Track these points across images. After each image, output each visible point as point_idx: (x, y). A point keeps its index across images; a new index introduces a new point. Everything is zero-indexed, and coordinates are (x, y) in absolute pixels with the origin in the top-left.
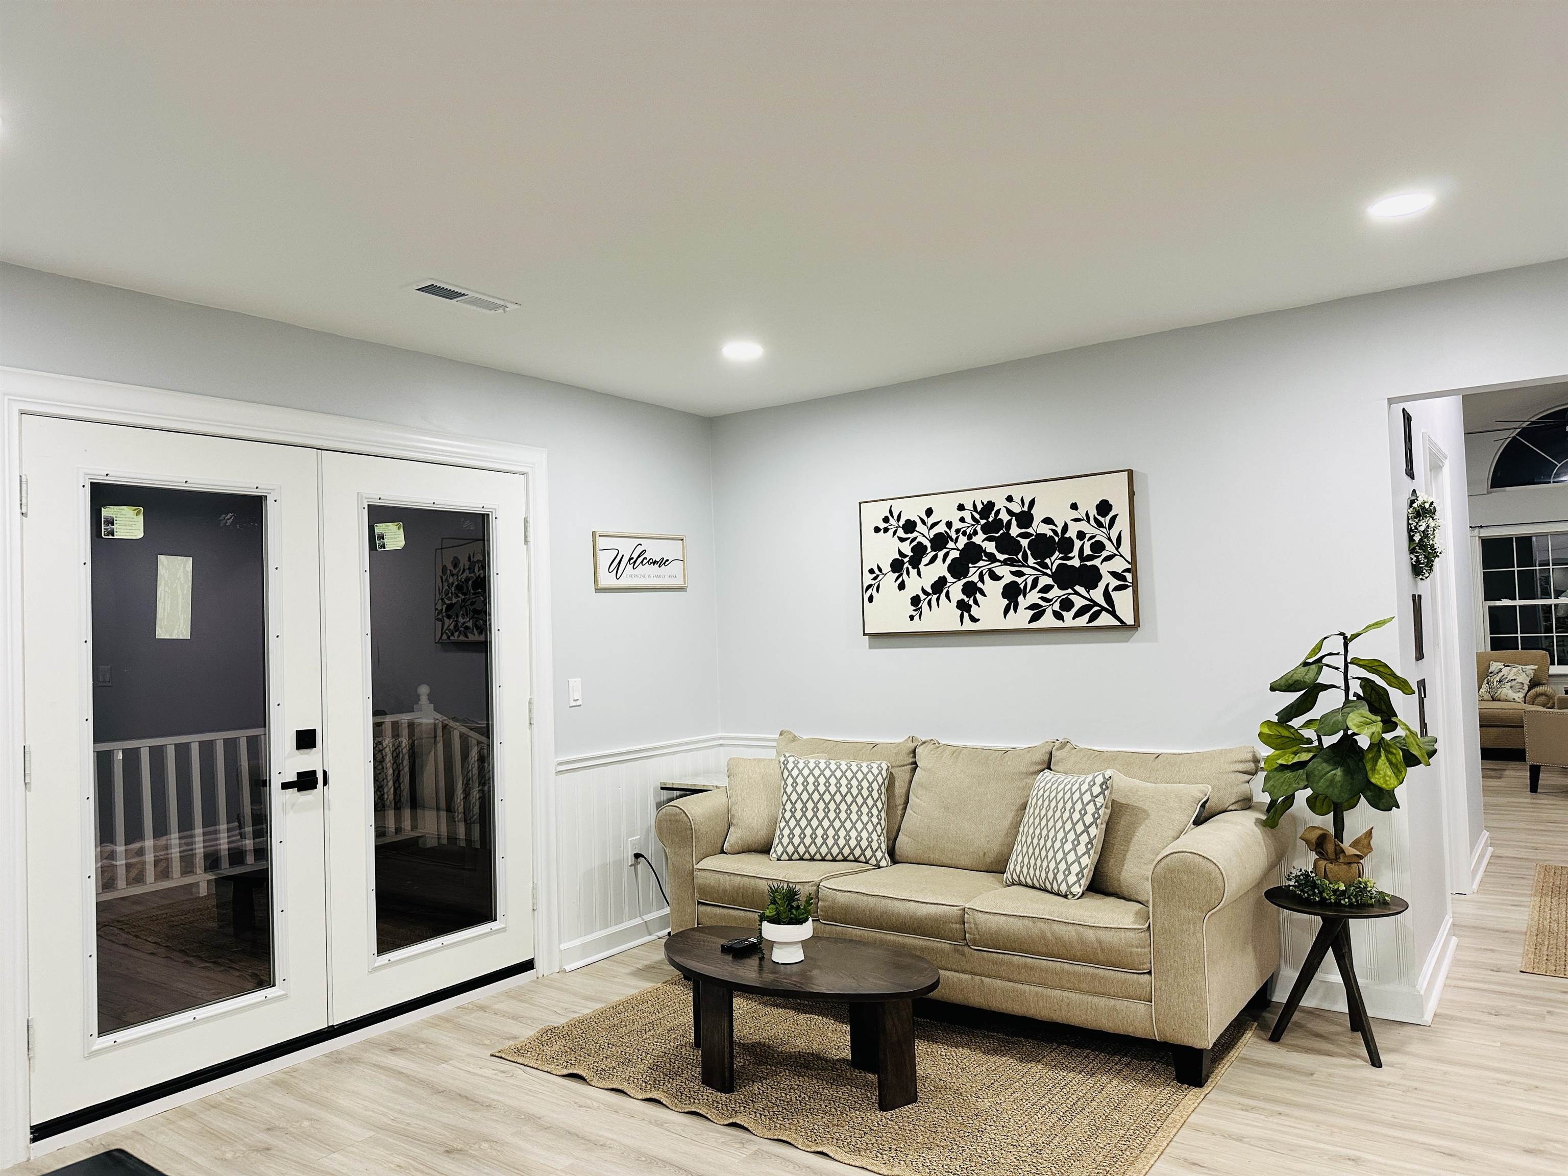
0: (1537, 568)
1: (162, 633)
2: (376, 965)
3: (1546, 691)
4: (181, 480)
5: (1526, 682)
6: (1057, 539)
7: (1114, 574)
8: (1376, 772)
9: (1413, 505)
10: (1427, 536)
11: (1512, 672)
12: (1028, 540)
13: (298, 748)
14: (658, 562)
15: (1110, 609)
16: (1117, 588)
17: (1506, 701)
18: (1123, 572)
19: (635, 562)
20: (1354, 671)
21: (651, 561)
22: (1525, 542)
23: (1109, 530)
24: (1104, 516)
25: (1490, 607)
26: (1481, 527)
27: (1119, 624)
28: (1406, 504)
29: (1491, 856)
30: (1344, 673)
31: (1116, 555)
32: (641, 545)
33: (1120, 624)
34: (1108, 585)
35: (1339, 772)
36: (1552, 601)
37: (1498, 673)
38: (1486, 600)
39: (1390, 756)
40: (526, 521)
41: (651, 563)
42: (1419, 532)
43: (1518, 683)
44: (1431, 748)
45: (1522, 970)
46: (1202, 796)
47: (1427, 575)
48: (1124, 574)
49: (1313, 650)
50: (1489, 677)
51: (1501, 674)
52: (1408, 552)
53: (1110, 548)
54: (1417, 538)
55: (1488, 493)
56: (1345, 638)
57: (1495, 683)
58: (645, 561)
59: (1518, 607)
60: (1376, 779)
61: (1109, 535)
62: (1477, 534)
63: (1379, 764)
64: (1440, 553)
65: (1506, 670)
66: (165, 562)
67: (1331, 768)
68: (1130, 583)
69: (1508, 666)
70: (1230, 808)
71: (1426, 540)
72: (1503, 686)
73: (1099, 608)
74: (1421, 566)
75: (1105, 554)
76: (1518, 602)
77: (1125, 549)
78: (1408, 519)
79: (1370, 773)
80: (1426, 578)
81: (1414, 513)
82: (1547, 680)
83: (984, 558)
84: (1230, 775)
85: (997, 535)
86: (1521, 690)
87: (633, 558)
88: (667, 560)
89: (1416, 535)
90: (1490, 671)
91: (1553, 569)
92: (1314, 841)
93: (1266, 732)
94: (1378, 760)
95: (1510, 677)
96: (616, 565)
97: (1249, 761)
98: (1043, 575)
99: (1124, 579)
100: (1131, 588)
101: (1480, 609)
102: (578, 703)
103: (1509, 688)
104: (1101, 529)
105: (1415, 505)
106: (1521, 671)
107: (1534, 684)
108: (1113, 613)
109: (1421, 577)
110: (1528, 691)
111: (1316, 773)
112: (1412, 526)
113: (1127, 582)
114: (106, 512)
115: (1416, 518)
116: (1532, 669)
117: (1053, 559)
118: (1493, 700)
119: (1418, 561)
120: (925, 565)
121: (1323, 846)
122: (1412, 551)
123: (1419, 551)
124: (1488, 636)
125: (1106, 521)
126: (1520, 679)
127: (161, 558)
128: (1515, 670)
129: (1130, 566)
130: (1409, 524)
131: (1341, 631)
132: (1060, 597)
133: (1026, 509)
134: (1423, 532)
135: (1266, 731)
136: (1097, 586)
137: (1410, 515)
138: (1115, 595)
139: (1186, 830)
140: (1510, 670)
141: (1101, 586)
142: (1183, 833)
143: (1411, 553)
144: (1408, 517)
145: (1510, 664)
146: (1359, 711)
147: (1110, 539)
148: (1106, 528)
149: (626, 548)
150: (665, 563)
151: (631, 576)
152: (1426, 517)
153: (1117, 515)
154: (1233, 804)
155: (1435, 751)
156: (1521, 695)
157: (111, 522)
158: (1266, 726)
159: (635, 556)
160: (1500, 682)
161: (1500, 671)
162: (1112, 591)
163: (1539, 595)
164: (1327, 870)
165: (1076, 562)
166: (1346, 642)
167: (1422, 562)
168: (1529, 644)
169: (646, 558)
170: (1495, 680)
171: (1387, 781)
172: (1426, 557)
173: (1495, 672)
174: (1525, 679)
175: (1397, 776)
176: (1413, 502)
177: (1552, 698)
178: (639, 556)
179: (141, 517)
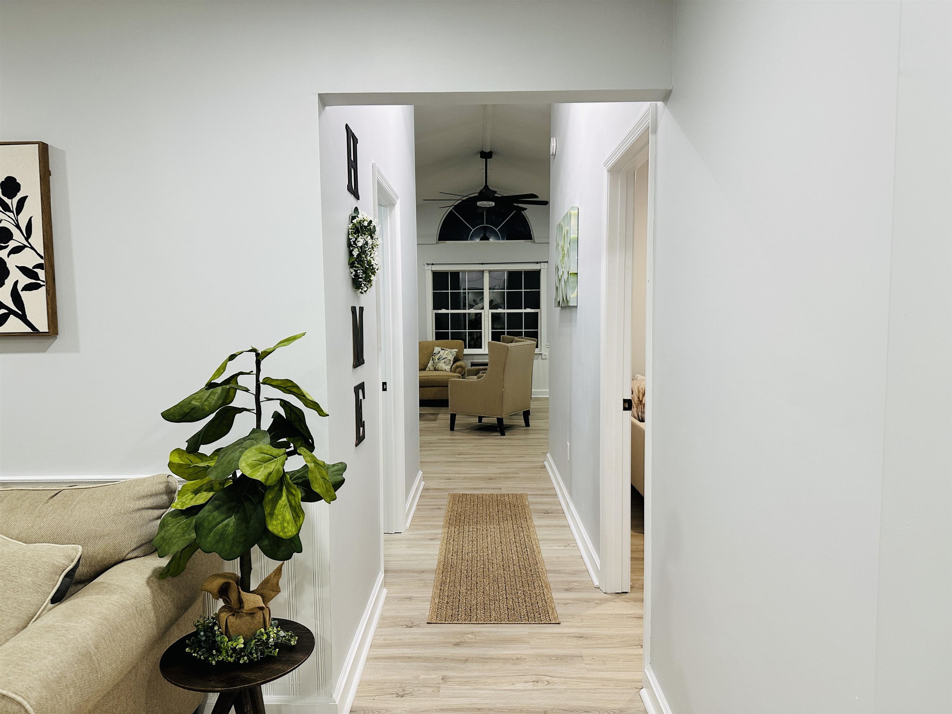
0: (462, 291)
3: (461, 365)
5: (452, 359)
7: (24, 270)
8: (274, 517)
9: (353, 221)
10: (364, 252)
11: (445, 353)
15: (20, 312)
16: (28, 288)
17: (442, 370)
18: (34, 267)
20: (267, 391)
22: (455, 275)
23: (17, 215)
24: (11, 197)
25: (436, 314)
26: (433, 264)
27: (30, 330)
28: (347, 219)
29: (423, 489)
30: (256, 395)
31: (25, 246)
33: (32, 331)
34: (16, 283)
35: (232, 520)
36: (467, 311)
37: (438, 354)
38: (434, 309)
39: (290, 497)
42: (357, 248)
43: (448, 360)
44: (339, 478)
45: (429, 622)
46: (66, 562)
47: (366, 289)
48: (35, 270)
49: (218, 370)
50: (433, 357)
51: (439, 354)
52: (348, 266)
53: (18, 238)
54: (355, 253)
55: (437, 243)
56: (257, 355)
57: (436, 360)
59: (450, 314)
60: (274, 527)
61: (17, 221)
62: (430, 269)
63: (278, 506)
64: (377, 270)
65: (442, 352)
67: (224, 516)
68: (43, 281)
69: (443, 350)
70: (130, 556)
71: (363, 256)
72: (440, 362)
73: (6, 311)
74: (360, 280)
75: (12, 244)
76: (450, 311)
77: (37, 239)
78: (349, 234)
79: (268, 519)
80: (365, 291)
81: (354, 229)
82: (463, 358)
84: (134, 515)
86: (449, 364)
89: (355, 250)
90: (434, 352)
91: (468, 292)
92: (216, 591)
93: (177, 462)
94: (278, 501)
95: (444, 356)
97: (161, 494)
99: (35, 276)
100: (43, 289)
101: (430, 314)
103: (443, 363)
104: (7, 213)
105: (355, 221)
106: (449, 353)
107: (456, 360)
108: (23, 318)
109: (360, 290)
110: (453, 365)
111: (206, 524)
112: (351, 241)
113: (39, 280)
115: (355, 234)
116: (455, 352)
118: (435, 370)
119: (356, 275)
121: (227, 594)
122: (352, 265)
123: (357, 265)
124: (434, 331)
125: (13, 203)
126: (449, 358)
128: (447, 352)
129: (42, 261)
130: (349, 239)
131: (254, 347)
134: (361, 247)
135: (177, 460)
136: (4, 284)
137: (350, 231)
138: (25, 296)
139: (38, 614)
140: (444, 352)
141: (9, 283)
142: (33, 620)
143: (351, 267)
144: (349, 232)
145: (444, 349)
146: (258, 446)
147: (18, 226)
148: (13, 212)
152: (365, 234)
153: (27, 197)
154: (133, 550)
155: (343, 481)
156: (449, 367)
158: (177, 455)
160: (439, 359)
161: (439, 352)
162: (22, 291)
163: (462, 307)
164: (229, 624)
166: (260, 357)
167: (361, 276)
168: (455, 336)
170: (436, 358)
171: (284, 528)
172: (364, 272)
173: (437, 353)
174: (451, 357)
175: (295, 521)
176: (353, 218)
177: (464, 368)
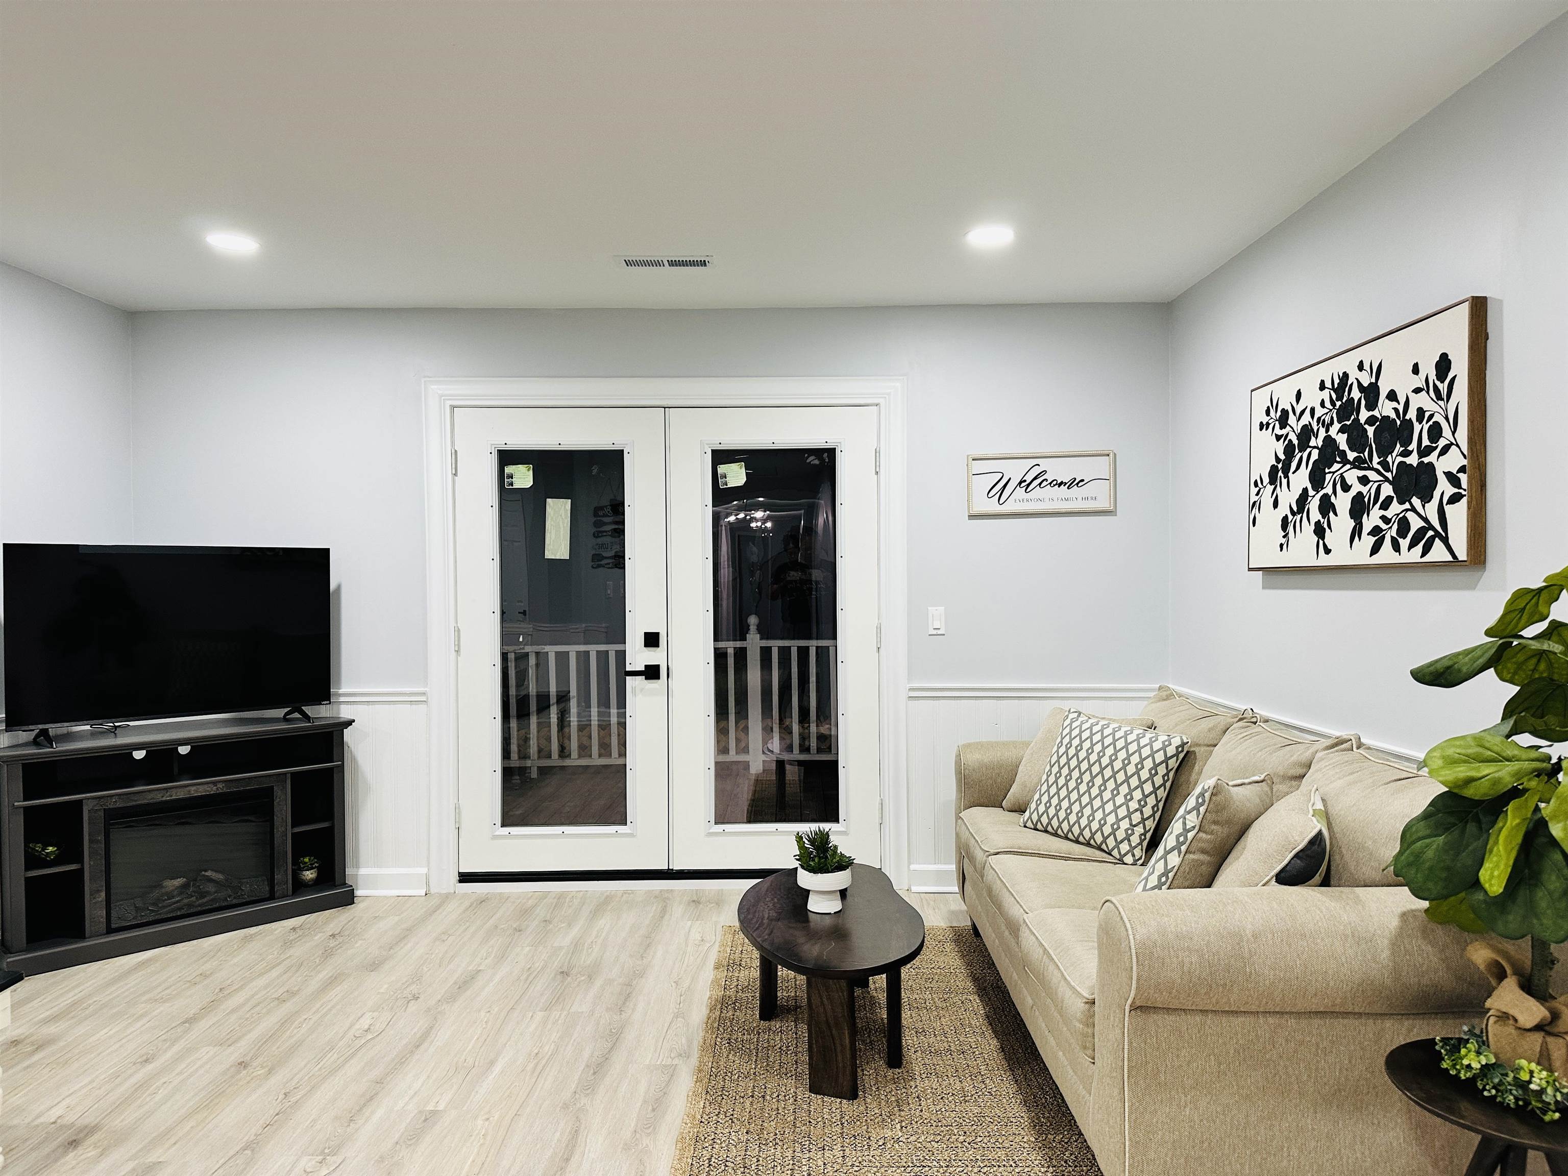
1: (549, 555)
2: (711, 831)
4: (555, 443)
6: (1398, 422)
7: (1450, 477)
12: (1374, 427)
13: (646, 646)
14: (1066, 484)
15: (1443, 534)
16: (1452, 500)
18: (1458, 471)
19: (1028, 485)
21: (1055, 483)
23: (1447, 403)
24: (1443, 380)
27: (1451, 559)
31: (1452, 444)
32: (1039, 465)
34: (1442, 495)
40: (877, 452)
41: (1054, 485)
48: (1458, 475)
53: (1447, 434)
58: (1045, 483)
61: (1447, 411)
66: (552, 504)
68: (1465, 490)
73: (1433, 533)
75: (1441, 443)
77: (1462, 433)
83: (1338, 459)
85: (1348, 423)
87: (1025, 481)
88: (1082, 480)
96: (1000, 488)
98: (1385, 481)
99: (1458, 483)
100: (1465, 501)
102: (939, 632)
104: (1439, 402)
108: (1446, 541)
113: (1462, 488)
114: (508, 470)
117: (1394, 454)
120: (1293, 473)
125: (1444, 388)
127: (549, 501)
129: (1465, 462)
132: (1398, 515)
133: (1373, 380)
136: (1433, 497)
138: (1449, 511)
141: (1437, 496)
147: (1447, 418)
148: (1444, 400)
149: (1015, 471)
150: (1077, 484)
151: (1017, 501)
153: (1456, 376)
157: (511, 476)
159: (1029, 478)
162: (1446, 504)
165: (1413, 460)
169: (1046, 480)
178: (1035, 478)
179: (531, 472)
